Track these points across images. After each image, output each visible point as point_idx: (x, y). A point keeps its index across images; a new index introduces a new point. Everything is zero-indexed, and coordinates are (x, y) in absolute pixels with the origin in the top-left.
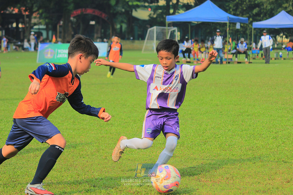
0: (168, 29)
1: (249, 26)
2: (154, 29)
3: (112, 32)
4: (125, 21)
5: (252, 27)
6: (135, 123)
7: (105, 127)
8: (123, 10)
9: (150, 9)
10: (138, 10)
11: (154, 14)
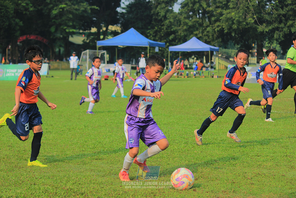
0: (99, 52)
1: (166, 50)
2: (87, 52)
4: (63, 45)
6: (70, 131)
8: (61, 36)
9: (83, 35)
10: (74, 36)
11: (87, 39)
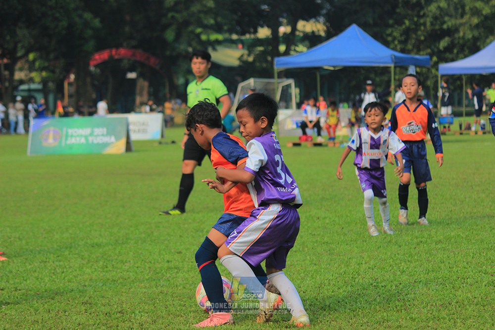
0: (279, 83)
1: (431, 72)
2: (249, 84)
3: (171, 93)
5: (437, 73)
7: (165, 274)
8: (190, 50)
9: (240, 46)
10: (219, 48)
11: (249, 55)
